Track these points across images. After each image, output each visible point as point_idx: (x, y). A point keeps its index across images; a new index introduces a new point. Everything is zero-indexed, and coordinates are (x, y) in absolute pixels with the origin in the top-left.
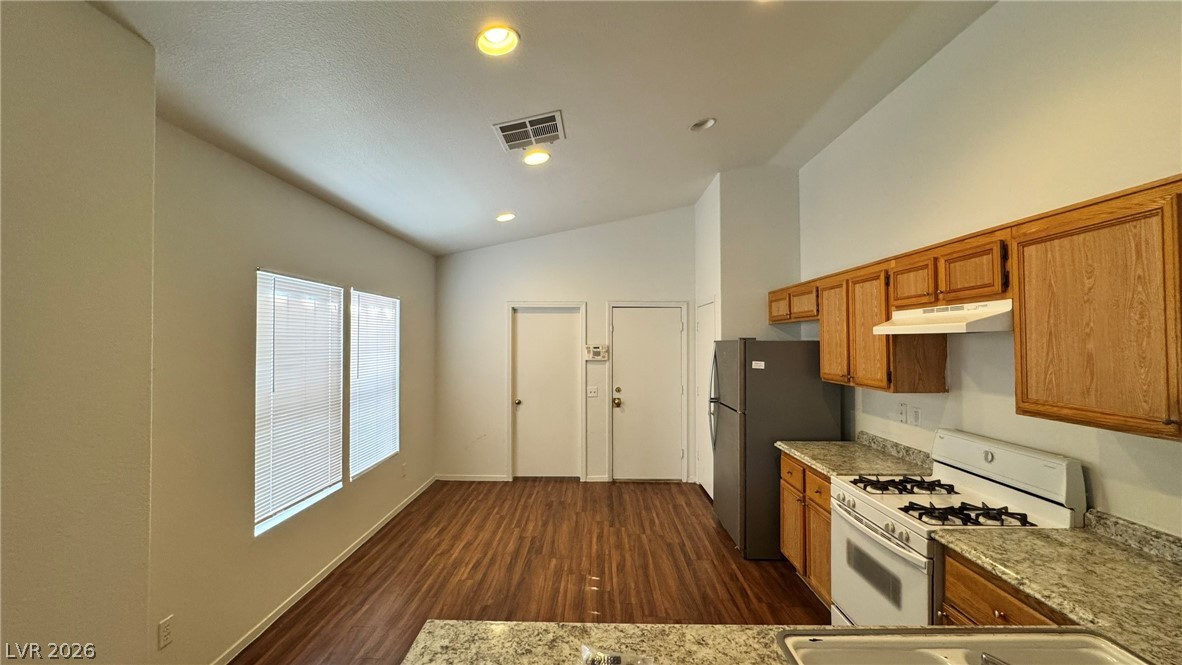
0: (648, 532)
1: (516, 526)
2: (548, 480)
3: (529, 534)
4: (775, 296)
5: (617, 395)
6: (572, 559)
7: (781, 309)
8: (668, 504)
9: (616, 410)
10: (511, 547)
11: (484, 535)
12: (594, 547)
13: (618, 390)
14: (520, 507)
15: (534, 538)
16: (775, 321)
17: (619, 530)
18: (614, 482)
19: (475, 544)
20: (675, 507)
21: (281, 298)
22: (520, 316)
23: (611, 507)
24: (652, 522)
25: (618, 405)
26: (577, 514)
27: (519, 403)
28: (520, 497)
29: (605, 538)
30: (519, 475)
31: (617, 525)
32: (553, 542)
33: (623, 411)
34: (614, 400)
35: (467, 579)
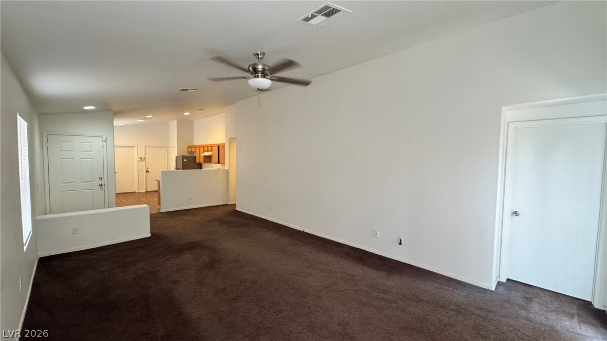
4: (189, 147)
7: (190, 150)
13: (148, 168)
16: (189, 152)
18: (147, 192)
25: (148, 172)
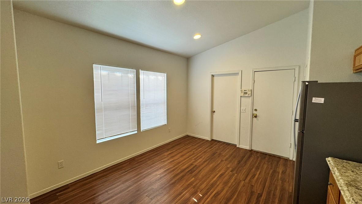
0: (247, 181)
1: (194, 159)
2: (224, 143)
3: (195, 164)
5: (255, 112)
6: (200, 181)
8: (271, 169)
9: (255, 119)
10: (184, 167)
11: (181, 159)
12: (215, 179)
13: (256, 110)
14: (203, 152)
15: (196, 166)
16: (357, 70)
17: (233, 175)
18: (251, 150)
19: (175, 161)
20: (274, 171)
21: (104, 73)
22: (215, 78)
23: (239, 162)
24: (254, 176)
25: (256, 117)
26: (222, 161)
27: (214, 112)
28: (207, 147)
29: (223, 176)
30: (214, 138)
31: (235, 172)
32: (200, 171)
33: (258, 120)
34: (253, 114)
35: (159, 174)
